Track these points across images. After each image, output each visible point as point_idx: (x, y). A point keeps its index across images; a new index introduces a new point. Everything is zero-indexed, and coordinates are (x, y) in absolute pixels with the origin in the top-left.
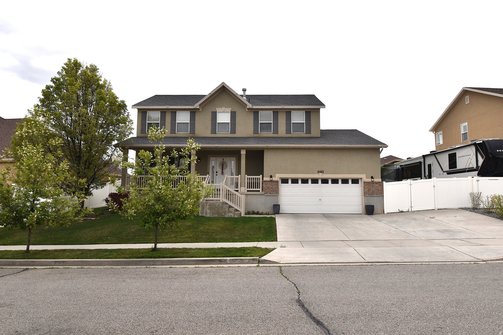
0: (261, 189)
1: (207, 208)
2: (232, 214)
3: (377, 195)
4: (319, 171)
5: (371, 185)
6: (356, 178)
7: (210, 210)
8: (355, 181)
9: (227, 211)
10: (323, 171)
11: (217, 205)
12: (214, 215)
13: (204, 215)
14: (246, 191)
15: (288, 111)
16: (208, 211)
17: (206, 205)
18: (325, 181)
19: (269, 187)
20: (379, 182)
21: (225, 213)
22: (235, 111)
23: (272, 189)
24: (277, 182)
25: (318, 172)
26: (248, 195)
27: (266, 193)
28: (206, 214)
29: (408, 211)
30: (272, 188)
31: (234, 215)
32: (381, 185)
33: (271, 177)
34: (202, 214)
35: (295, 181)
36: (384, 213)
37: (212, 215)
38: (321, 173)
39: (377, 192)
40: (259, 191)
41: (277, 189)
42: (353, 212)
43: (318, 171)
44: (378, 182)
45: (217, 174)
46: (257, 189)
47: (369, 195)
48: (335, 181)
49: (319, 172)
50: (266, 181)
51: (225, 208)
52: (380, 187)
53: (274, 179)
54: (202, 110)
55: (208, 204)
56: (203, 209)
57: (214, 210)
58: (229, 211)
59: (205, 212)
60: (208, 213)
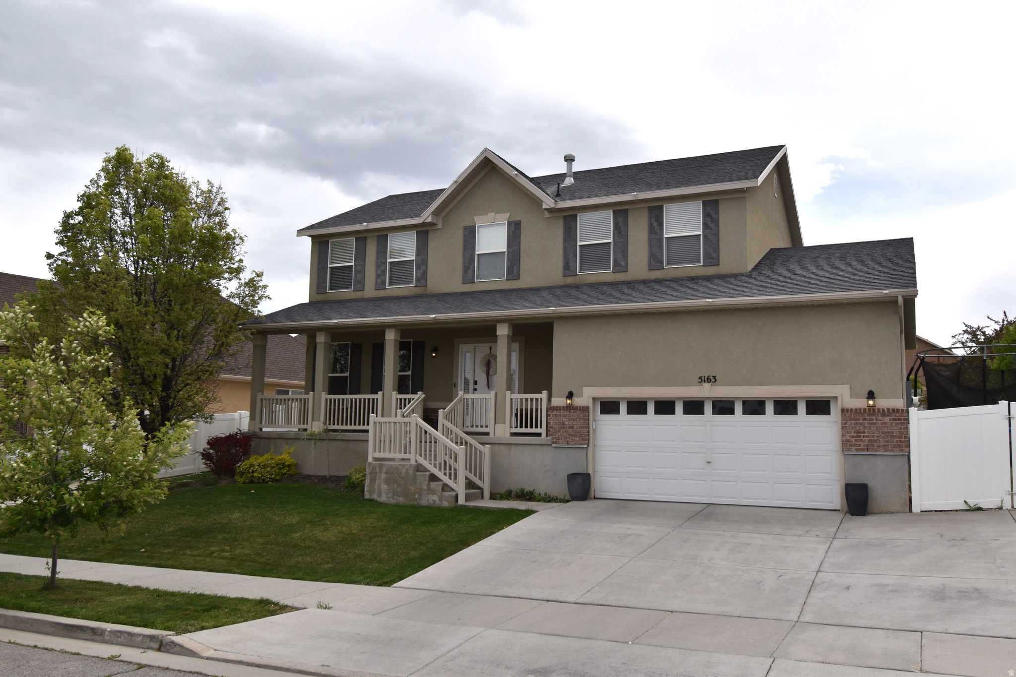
0: (543, 431)
1: (382, 478)
2: (435, 498)
3: (886, 451)
4: (703, 378)
5: (865, 419)
6: (822, 397)
7: (389, 485)
8: (818, 407)
9: (425, 488)
10: (714, 377)
11: (404, 471)
12: (397, 499)
13: (375, 497)
14: (508, 435)
15: (655, 206)
16: (384, 487)
17: (380, 471)
18: (724, 408)
19: (563, 423)
20: (893, 410)
21: (421, 495)
22: (518, 219)
23: (571, 431)
24: (585, 409)
25: (700, 380)
26: (512, 446)
27: (555, 440)
28: (380, 495)
29: (1001, 508)
30: (572, 427)
31: (441, 501)
32: (899, 420)
33: (570, 395)
34: (370, 495)
35: (637, 407)
36: (911, 510)
37: (393, 498)
38: (709, 382)
39: (888, 442)
40: (539, 435)
41: (585, 430)
42: (810, 501)
43: (700, 378)
44: (888, 410)
45: (476, 387)
46: (534, 430)
47: (857, 450)
48: (754, 407)
49: (702, 380)
50: (557, 408)
51: (421, 482)
52: (896, 424)
53: (578, 401)
54: (443, 224)
55: (384, 470)
56: (373, 480)
57: (396, 485)
58: (429, 489)
59: (377, 490)
60: (383, 491)
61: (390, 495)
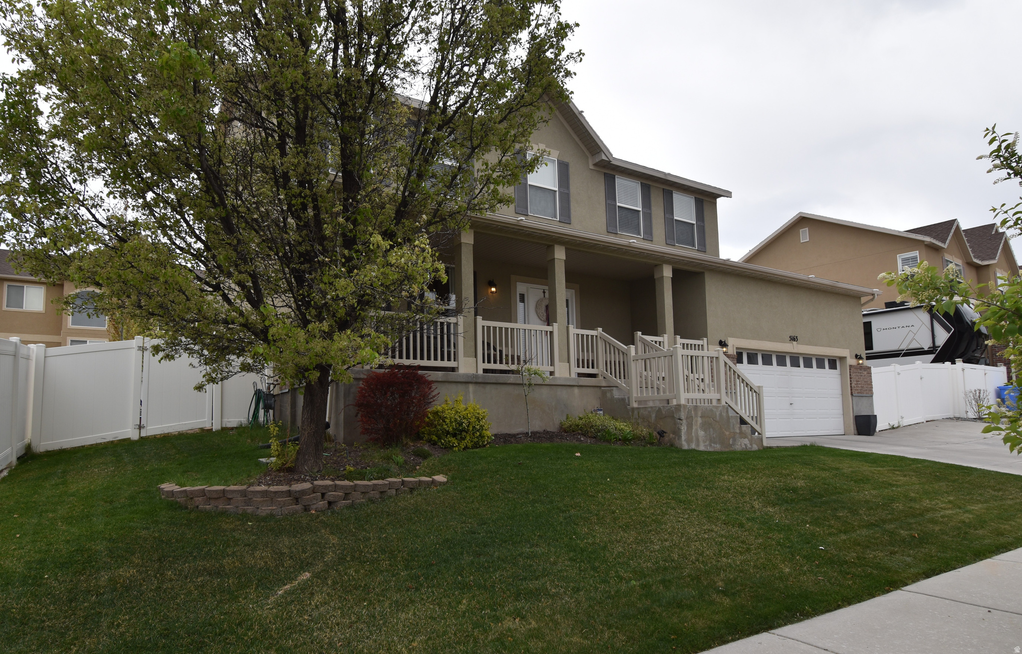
1: (698, 423)
2: (746, 442)
3: (866, 394)
5: (857, 373)
6: (833, 357)
7: (705, 431)
8: (833, 364)
9: (738, 431)
10: (797, 337)
11: (718, 414)
13: (693, 446)
15: (667, 190)
16: (701, 433)
17: (696, 415)
18: (795, 361)
20: (867, 367)
21: (734, 440)
22: (566, 160)
25: (791, 339)
28: (698, 445)
29: (900, 427)
31: (751, 445)
32: (869, 373)
34: (689, 445)
35: (752, 358)
36: (877, 431)
37: (711, 446)
38: (793, 341)
39: (866, 388)
43: (791, 337)
47: (858, 393)
48: (808, 362)
51: (732, 425)
52: (868, 377)
53: (729, 350)
55: (699, 414)
56: (690, 426)
57: (711, 430)
58: (741, 433)
59: (694, 439)
60: (700, 439)
61: (708, 443)
